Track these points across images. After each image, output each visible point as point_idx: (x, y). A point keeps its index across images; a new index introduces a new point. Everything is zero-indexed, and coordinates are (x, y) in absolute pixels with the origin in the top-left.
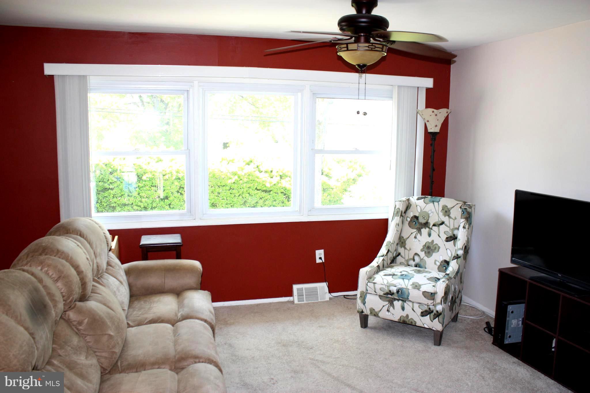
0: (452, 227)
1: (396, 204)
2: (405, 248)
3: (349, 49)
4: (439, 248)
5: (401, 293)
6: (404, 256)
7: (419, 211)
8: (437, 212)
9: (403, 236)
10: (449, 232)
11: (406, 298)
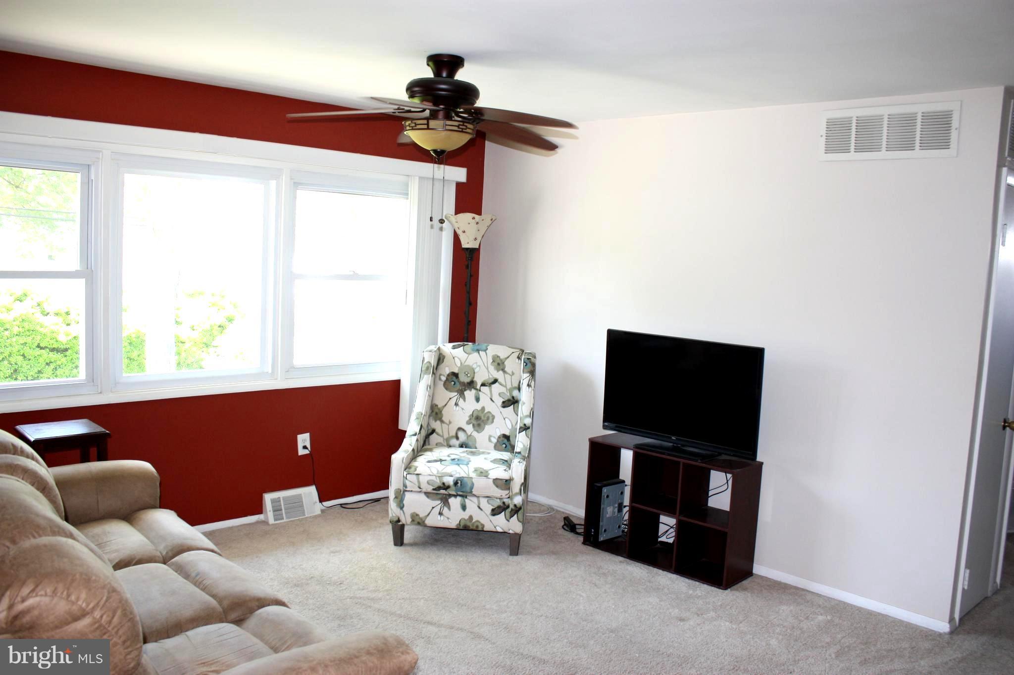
0: (509, 386)
1: (424, 356)
2: (442, 422)
3: (430, 127)
4: (493, 417)
5: (461, 485)
6: (440, 433)
7: (459, 365)
8: (486, 365)
9: (437, 403)
10: (506, 393)
11: (469, 491)
